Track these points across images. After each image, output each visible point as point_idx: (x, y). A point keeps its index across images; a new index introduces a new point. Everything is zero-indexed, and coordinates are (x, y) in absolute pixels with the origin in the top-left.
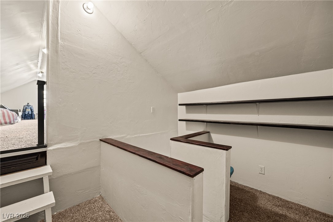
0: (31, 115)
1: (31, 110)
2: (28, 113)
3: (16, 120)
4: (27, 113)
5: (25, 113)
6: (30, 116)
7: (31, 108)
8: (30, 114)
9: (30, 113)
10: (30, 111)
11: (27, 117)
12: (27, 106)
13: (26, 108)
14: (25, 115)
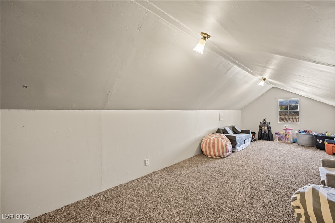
0: (268, 134)
1: (268, 128)
2: (265, 132)
3: (226, 152)
4: (263, 132)
5: (261, 131)
6: (267, 136)
7: (267, 126)
8: (266, 134)
9: (267, 132)
10: (267, 130)
11: (263, 136)
12: (263, 123)
13: (262, 126)
14: (262, 134)
